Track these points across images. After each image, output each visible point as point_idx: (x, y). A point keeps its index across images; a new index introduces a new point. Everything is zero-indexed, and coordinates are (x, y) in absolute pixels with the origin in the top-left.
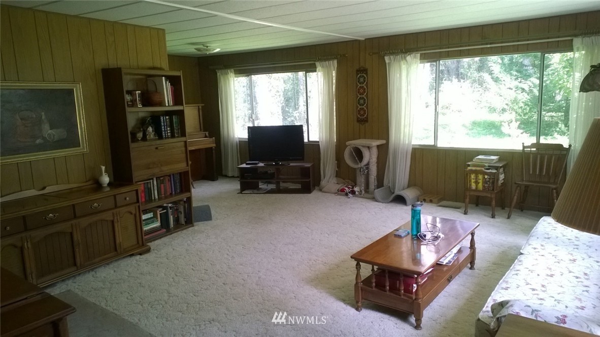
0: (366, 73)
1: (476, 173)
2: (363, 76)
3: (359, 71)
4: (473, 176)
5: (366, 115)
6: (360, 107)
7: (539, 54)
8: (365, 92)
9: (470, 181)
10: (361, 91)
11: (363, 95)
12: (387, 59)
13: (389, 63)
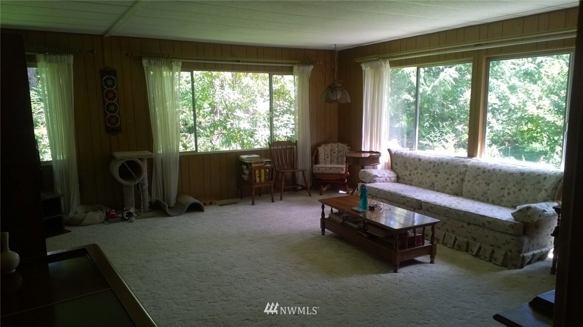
0: (115, 75)
1: (260, 168)
2: (112, 78)
3: (103, 72)
4: (257, 172)
5: (119, 124)
6: (110, 114)
7: (267, 75)
8: (116, 97)
9: (255, 176)
10: (111, 95)
11: (113, 100)
12: (145, 62)
13: (147, 67)
